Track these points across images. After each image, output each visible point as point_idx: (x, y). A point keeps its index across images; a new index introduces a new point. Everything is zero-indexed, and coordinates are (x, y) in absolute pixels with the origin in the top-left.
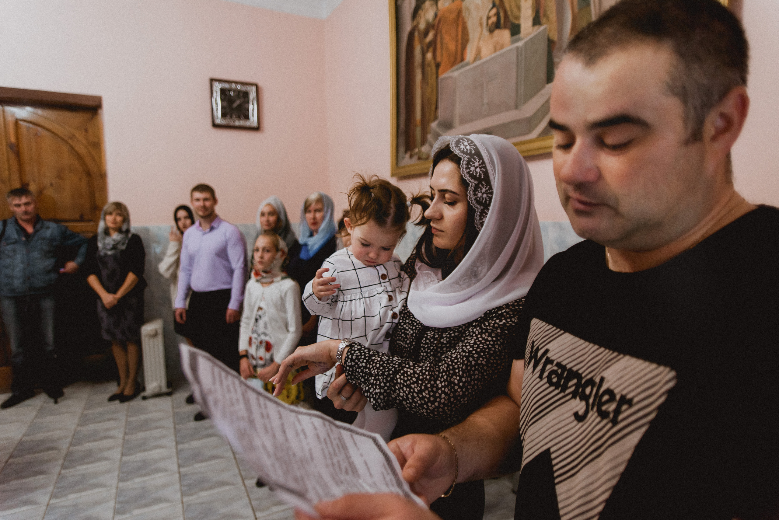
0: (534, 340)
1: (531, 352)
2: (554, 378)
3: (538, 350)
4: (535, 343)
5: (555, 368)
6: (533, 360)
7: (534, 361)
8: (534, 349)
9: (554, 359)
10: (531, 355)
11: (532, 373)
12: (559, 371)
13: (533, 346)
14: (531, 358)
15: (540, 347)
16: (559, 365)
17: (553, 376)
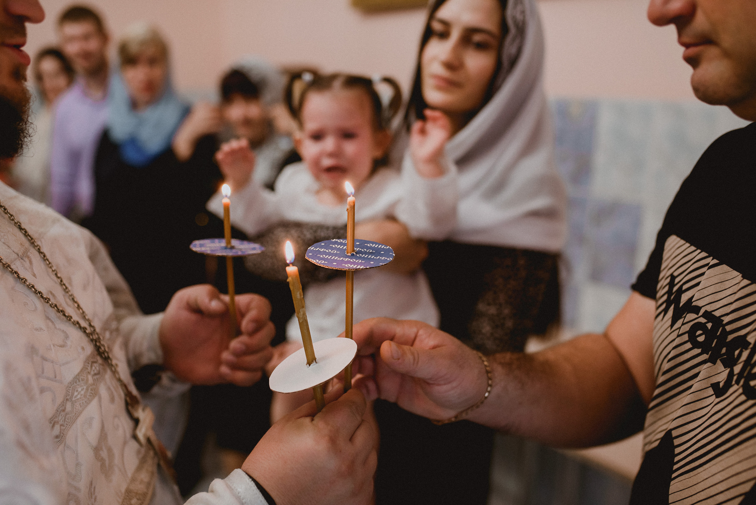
0: (676, 274)
1: (669, 292)
2: (700, 335)
3: (681, 291)
4: (677, 280)
5: (703, 320)
6: (672, 307)
7: (674, 309)
8: (675, 289)
9: (700, 306)
10: (669, 297)
11: (670, 328)
12: (709, 325)
13: (672, 284)
14: (668, 303)
15: (684, 287)
16: (708, 315)
17: (699, 332)
